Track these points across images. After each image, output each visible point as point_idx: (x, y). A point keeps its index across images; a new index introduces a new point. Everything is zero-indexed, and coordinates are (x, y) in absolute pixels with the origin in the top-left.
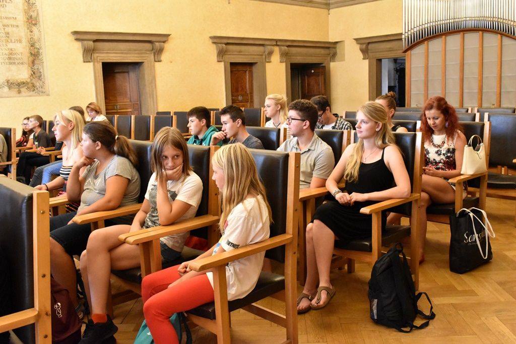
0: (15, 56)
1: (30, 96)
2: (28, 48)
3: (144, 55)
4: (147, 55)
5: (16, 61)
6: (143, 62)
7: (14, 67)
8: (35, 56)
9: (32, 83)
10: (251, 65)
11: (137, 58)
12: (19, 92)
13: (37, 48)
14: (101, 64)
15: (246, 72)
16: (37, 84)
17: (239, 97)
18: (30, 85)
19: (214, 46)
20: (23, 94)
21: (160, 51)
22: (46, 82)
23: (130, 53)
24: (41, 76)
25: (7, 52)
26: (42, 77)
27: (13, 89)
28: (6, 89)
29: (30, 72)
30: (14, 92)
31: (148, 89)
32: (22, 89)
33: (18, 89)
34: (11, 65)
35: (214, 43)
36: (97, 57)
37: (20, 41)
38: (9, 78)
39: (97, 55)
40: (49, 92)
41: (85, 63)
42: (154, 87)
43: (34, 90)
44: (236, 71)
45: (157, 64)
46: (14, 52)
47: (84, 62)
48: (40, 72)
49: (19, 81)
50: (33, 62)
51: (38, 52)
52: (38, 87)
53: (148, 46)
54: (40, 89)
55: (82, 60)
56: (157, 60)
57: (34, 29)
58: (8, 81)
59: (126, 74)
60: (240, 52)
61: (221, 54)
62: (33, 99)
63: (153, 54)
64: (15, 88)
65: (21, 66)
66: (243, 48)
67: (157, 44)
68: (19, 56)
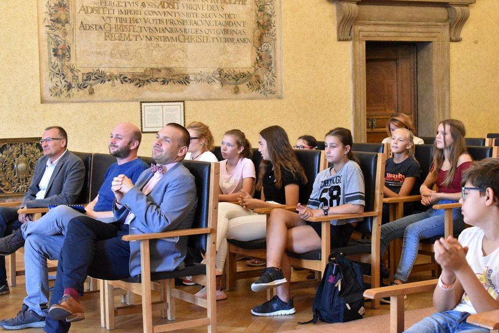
0: (234, 28)
1: (252, 99)
2: (254, 14)
3: (433, 30)
4: (438, 30)
5: (235, 37)
6: (429, 42)
7: (231, 47)
8: (264, 27)
9: (256, 76)
11: (421, 35)
12: (237, 91)
13: (267, 14)
14: (364, 43)
16: (265, 78)
18: (254, 79)
20: (242, 94)
21: (462, 21)
22: (278, 75)
23: (411, 26)
24: (270, 64)
25: (222, 20)
26: (273, 65)
27: (228, 85)
28: (217, 86)
29: (255, 56)
30: (228, 91)
32: (241, 87)
33: (234, 86)
34: (226, 44)
36: (360, 31)
38: (223, 66)
39: (360, 27)
40: (282, 91)
41: (340, 42)
42: (446, 88)
43: (259, 88)
45: (453, 45)
46: (233, 20)
47: (339, 40)
48: (271, 57)
49: (237, 71)
50: (260, 39)
51: (269, 20)
52: (265, 83)
53: (441, 12)
54: (268, 87)
55: (336, 36)
56: (454, 38)
58: (220, 71)
59: (392, 64)
62: (257, 103)
63: (448, 27)
64: (230, 84)
65: (241, 46)
67: (458, 9)
68: (240, 28)
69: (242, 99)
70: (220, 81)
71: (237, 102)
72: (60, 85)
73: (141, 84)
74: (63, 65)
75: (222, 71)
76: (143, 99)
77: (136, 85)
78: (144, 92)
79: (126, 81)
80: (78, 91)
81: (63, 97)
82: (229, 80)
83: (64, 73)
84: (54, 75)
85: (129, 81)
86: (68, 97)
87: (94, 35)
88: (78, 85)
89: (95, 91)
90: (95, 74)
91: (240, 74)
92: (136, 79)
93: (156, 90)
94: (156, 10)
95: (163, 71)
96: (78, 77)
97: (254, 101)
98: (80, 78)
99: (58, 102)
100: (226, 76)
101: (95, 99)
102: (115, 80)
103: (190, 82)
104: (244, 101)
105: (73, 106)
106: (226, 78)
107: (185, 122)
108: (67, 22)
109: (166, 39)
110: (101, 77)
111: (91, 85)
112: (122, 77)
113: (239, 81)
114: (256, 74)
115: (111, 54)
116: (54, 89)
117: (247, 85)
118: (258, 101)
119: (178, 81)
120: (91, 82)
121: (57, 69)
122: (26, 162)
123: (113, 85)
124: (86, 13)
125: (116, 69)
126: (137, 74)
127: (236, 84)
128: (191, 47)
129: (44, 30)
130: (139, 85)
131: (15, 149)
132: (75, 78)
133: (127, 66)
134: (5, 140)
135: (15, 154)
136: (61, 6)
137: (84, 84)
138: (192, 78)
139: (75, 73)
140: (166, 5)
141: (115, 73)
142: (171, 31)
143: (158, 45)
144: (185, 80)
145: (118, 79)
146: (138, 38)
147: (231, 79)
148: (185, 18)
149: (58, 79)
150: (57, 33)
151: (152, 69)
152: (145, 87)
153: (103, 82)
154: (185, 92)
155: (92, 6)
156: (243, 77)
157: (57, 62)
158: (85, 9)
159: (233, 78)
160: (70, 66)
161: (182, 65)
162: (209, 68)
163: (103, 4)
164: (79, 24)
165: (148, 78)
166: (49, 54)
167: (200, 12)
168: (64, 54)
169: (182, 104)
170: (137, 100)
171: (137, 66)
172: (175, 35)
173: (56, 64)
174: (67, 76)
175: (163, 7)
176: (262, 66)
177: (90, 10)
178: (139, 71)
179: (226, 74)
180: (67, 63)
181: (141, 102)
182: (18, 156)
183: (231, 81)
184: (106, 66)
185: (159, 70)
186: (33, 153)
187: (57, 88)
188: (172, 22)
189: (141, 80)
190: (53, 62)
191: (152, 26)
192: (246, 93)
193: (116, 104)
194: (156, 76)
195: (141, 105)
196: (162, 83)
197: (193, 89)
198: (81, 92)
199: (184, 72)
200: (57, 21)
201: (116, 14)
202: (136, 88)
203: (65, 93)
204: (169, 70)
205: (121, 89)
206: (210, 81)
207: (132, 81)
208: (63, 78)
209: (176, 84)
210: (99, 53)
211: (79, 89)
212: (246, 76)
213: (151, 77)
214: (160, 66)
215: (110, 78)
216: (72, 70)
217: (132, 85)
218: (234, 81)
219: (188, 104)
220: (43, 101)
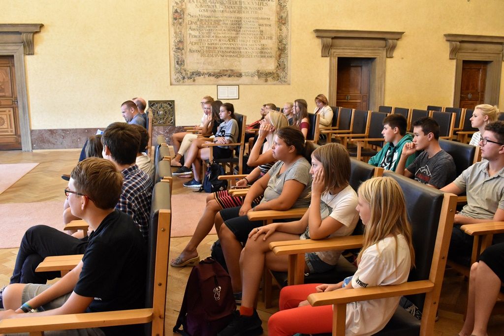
0: (266, 51)
1: (274, 85)
2: (276, 44)
3: (377, 52)
4: (380, 52)
5: (266, 55)
6: (375, 58)
7: (264, 60)
8: (282, 50)
10: (486, 63)
11: (369, 54)
12: (266, 81)
13: (284, 44)
14: (337, 58)
15: (479, 70)
16: (281, 75)
17: (469, 95)
18: (276, 75)
19: (448, 44)
20: (269, 82)
21: (393, 48)
22: (289, 73)
23: (364, 50)
24: (285, 68)
25: (260, 47)
28: (256, 78)
29: (277, 64)
30: (262, 80)
31: (377, 83)
32: (268, 79)
33: (265, 78)
34: (262, 58)
35: (448, 40)
36: (334, 52)
37: (271, 38)
38: (259, 69)
39: (334, 50)
40: (290, 81)
42: (383, 82)
43: (278, 80)
44: (468, 69)
45: (388, 60)
46: (265, 47)
47: (322, 57)
48: (285, 65)
49: (267, 71)
50: (280, 56)
51: (284, 47)
52: (281, 77)
53: (382, 43)
54: (283, 79)
55: (320, 54)
56: (388, 56)
57: (284, 28)
58: (258, 72)
59: (359, 68)
60: (475, 49)
61: (454, 52)
62: (276, 87)
63: (385, 51)
64: (263, 77)
65: (269, 59)
66: (479, 46)
67: (390, 41)
68: (269, 51)
69: (269, 85)
70: (258, 76)
71: (266, 86)
72: (179, 77)
73: (218, 77)
74: (181, 68)
76: (219, 84)
77: (216, 77)
78: (219, 81)
79: (211, 76)
81: (181, 83)
82: (263, 75)
84: (177, 73)
86: (183, 83)
87: (195, 55)
88: (188, 77)
89: (196, 80)
90: (196, 72)
91: (268, 73)
92: (216, 75)
93: (225, 80)
94: (226, 43)
95: (229, 71)
98: (189, 74)
99: (178, 85)
100: (261, 74)
101: (196, 84)
102: (205, 75)
103: (242, 76)
105: (185, 86)
107: (239, 95)
108: (183, 49)
109: (230, 56)
110: (199, 74)
112: (209, 74)
113: (267, 76)
114: (277, 73)
115: (204, 63)
117: (272, 78)
119: (237, 76)
120: (194, 76)
121: (178, 70)
122: (163, 111)
123: (204, 78)
124: (192, 45)
125: (206, 70)
128: (243, 60)
129: (172, 53)
131: (159, 105)
132: (187, 74)
133: (211, 69)
135: (158, 107)
136: (181, 42)
137: (191, 77)
138: (243, 74)
139: (187, 72)
140: (231, 40)
141: (206, 72)
142: (233, 52)
143: (227, 59)
144: (240, 75)
145: (207, 75)
146: (217, 56)
148: (241, 46)
149: (179, 75)
150: (178, 54)
151: (224, 70)
152: (220, 78)
153: (200, 76)
154: (240, 81)
155: (195, 41)
157: (178, 67)
158: (191, 43)
161: (239, 68)
162: (253, 70)
163: (200, 41)
164: (189, 50)
165: (221, 74)
166: (175, 63)
167: (248, 43)
168: (181, 64)
169: (238, 86)
170: (216, 84)
171: (216, 69)
172: (235, 55)
174: (183, 73)
175: (230, 41)
176: (280, 69)
177: (194, 43)
178: (217, 71)
179: (261, 72)
180: (183, 68)
182: (160, 108)
184: (201, 69)
185: (227, 71)
186: (167, 107)
187: (178, 79)
188: (234, 48)
189: (218, 75)
190: (176, 67)
191: (224, 50)
192: (271, 81)
193: (205, 86)
194: (225, 73)
195: (218, 87)
196: (228, 77)
197: (244, 80)
198: (189, 81)
199: (239, 72)
200: (179, 49)
201: (207, 45)
202: (215, 79)
203: (182, 81)
204: (232, 70)
205: (208, 79)
206: (252, 76)
207: (213, 76)
208: (181, 74)
209: (235, 77)
210: (198, 63)
211: (188, 79)
212: (271, 73)
213: (223, 74)
214: (227, 69)
215: (203, 74)
216: (185, 71)
218: (265, 76)
219: (240, 86)
220: (171, 84)
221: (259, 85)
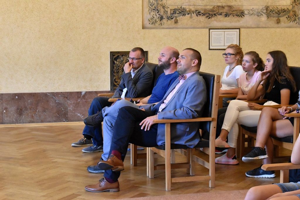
69: (282, 28)
70: (266, 14)
71: (278, 30)
72: (156, 17)
73: (210, 16)
74: (158, 4)
75: (268, 8)
76: (211, 27)
77: (207, 17)
78: (212, 22)
79: (200, 15)
80: (167, 21)
81: (157, 25)
82: (273, 14)
83: (158, 9)
84: (151, 11)
85: (202, 15)
86: (161, 25)
88: (167, 17)
89: (178, 21)
90: (179, 10)
91: (282, 10)
92: (207, 13)
93: (220, 21)
95: (226, 8)
96: (167, 11)
97: (291, 29)
98: (169, 12)
99: (154, 28)
100: (271, 11)
101: (179, 26)
102: (192, 14)
103: (245, 15)
104: (283, 29)
105: (163, 30)
106: (271, 13)
107: (239, 43)
110: (183, 12)
111: (176, 17)
112: (197, 12)
113: (280, 15)
114: (293, 10)
116: (151, 20)
117: (286, 18)
118: (294, 29)
119: (236, 15)
120: (176, 15)
121: (154, 7)
123: (191, 17)
125: (193, 6)
126: (207, 10)
127: (278, 17)
130: (208, 17)
131: (125, 58)
133: (201, 4)
134: (119, 52)
135: (124, 61)
137: (171, 17)
138: (246, 12)
139: (166, 9)
141: (193, 9)
144: (241, 14)
145: (194, 13)
147: (275, 13)
149: (154, 13)
151: (218, 6)
152: (213, 19)
153: (184, 15)
154: (241, 22)
156: (284, 12)
157: (154, 2)
159: (276, 13)
160: (163, 5)
161: (240, 4)
162: (259, 6)
165: (215, 12)
169: (238, 30)
170: (207, 28)
171: (208, 4)
173: (153, 3)
174: (160, 11)
176: (298, 4)
178: (209, 7)
179: (271, 10)
180: (160, 3)
181: (210, 29)
183: (275, 15)
184: (187, 4)
185: (223, 7)
187: (153, 19)
189: (210, 14)
190: (151, 2)
192: (285, 23)
193: (192, 30)
194: (221, 11)
195: (209, 31)
196: (225, 16)
197: (247, 20)
198: (169, 22)
199: (241, 9)
202: (207, 19)
203: (159, 22)
204: (230, 7)
205: (196, 20)
206: (259, 15)
207: (204, 14)
208: (158, 13)
209: (235, 17)
211: (168, 20)
212: (286, 11)
213: (217, 12)
214: (224, 4)
215: (189, 13)
216: (164, 7)
217: (204, 17)
218: (277, 15)
219: (242, 30)
220: (144, 28)
221: (270, 28)
